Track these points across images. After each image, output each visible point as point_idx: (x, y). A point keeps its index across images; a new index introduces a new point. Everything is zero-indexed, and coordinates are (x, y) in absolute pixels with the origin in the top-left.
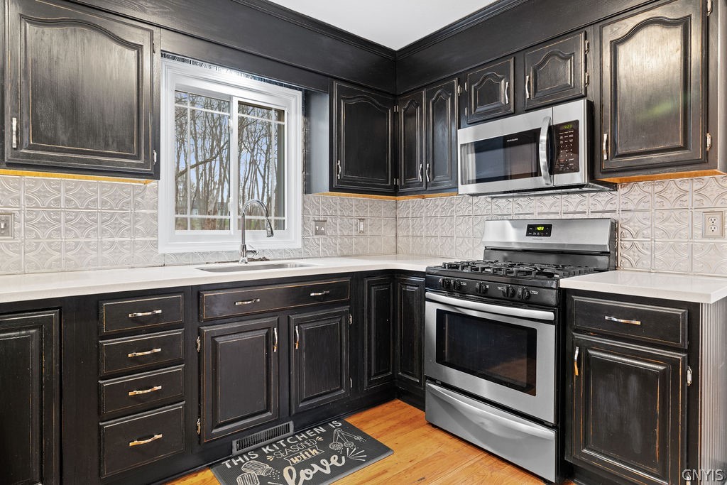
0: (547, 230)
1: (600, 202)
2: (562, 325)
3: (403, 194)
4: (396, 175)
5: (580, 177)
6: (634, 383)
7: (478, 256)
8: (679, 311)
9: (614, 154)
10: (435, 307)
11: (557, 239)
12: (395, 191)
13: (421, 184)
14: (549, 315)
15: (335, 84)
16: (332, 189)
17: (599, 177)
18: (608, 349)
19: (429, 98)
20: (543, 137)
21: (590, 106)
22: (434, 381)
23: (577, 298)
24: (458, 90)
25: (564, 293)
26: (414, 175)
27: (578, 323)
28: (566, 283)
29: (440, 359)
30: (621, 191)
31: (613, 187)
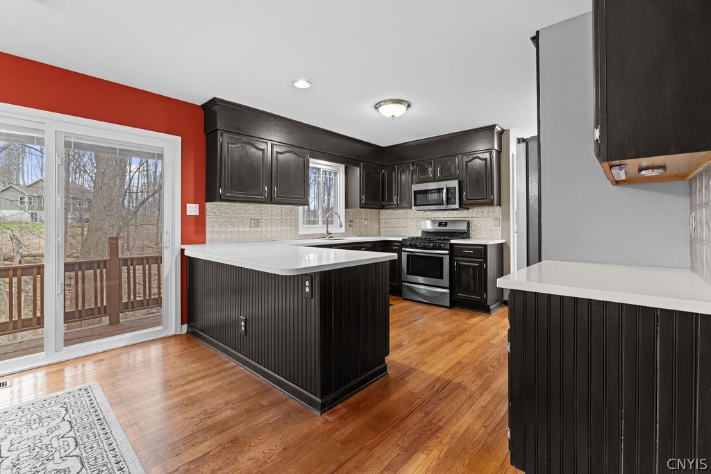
0: (446, 224)
1: (463, 214)
2: (451, 255)
3: (386, 209)
4: (383, 200)
5: (457, 206)
6: (471, 270)
7: (419, 235)
8: (482, 247)
9: (467, 199)
10: (406, 253)
11: (450, 228)
12: (383, 207)
13: (395, 205)
14: (447, 252)
15: (362, 163)
16: (360, 207)
17: (463, 206)
18: (464, 261)
19: (398, 169)
20: (445, 191)
21: (460, 182)
22: (405, 282)
23: (455, 246)
24: (412, 168)
25: (452, 245)
26: (392, 201)
27: (456, 254)
28: (452, 241)
29: (408, 273)
30: (471, 210)
31: (468, 209)
